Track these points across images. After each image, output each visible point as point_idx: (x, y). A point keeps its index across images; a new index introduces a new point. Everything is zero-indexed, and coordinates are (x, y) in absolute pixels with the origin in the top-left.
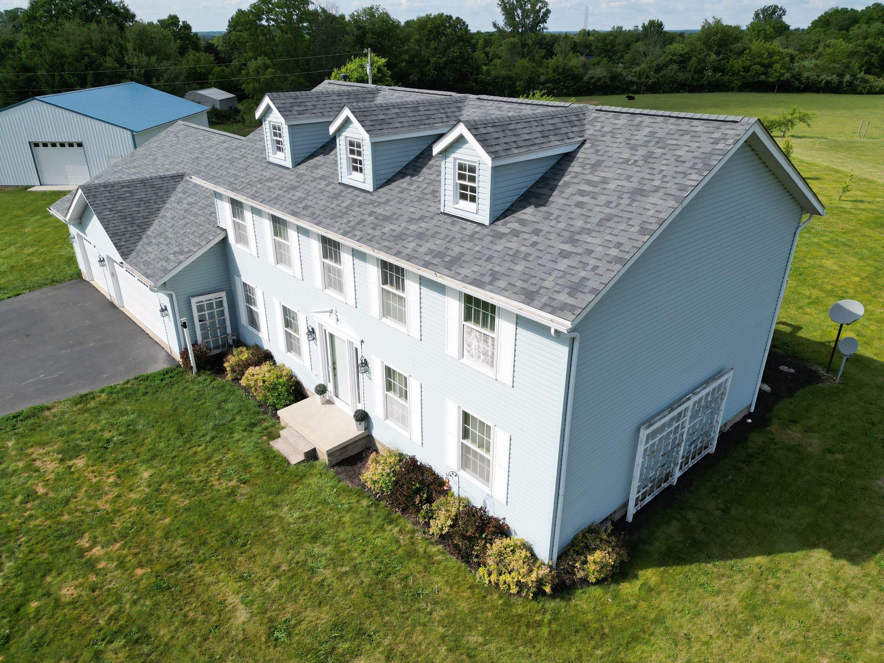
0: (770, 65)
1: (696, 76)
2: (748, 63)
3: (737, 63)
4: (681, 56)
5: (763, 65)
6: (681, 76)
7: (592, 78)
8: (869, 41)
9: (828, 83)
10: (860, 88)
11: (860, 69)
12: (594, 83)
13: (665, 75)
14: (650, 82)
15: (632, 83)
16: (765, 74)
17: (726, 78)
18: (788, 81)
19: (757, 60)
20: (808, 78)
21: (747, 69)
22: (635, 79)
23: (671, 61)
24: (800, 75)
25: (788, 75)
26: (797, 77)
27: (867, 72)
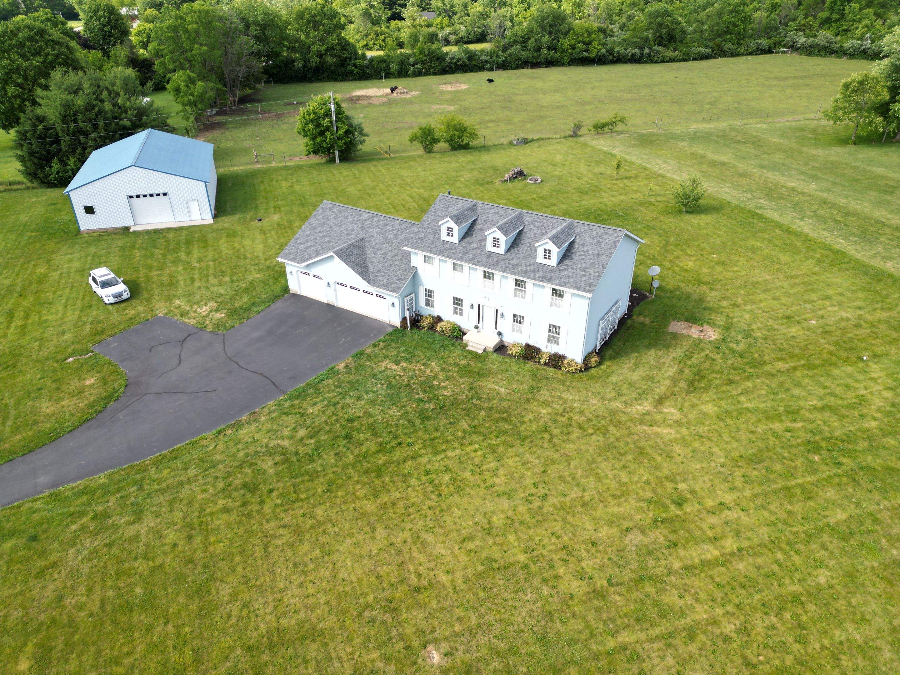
0: (590, 43)
1: (535, 54)
2: (573, 42)
3: (565, 43)
4: (522, 37)
5: (584, 43)
6: (524, 55)
7: (453, 58)
8: (659, 19)
9: (633, 55)
10: (655, 59)
11: (654, 41)
12: (456, 63)
13: (510, 55)
14: (500, 61)
15: (486, 62)
16: (587, 50)
17: (558, 55)
18: (604, 56)
19: (580, 39)
20: (618, 52)
21: (573, 47)
22: (488, 58)
23: (515, 42)
24: (612, 49)
25: (603, 51)
26: (610, 51)
27: (660, 44)
